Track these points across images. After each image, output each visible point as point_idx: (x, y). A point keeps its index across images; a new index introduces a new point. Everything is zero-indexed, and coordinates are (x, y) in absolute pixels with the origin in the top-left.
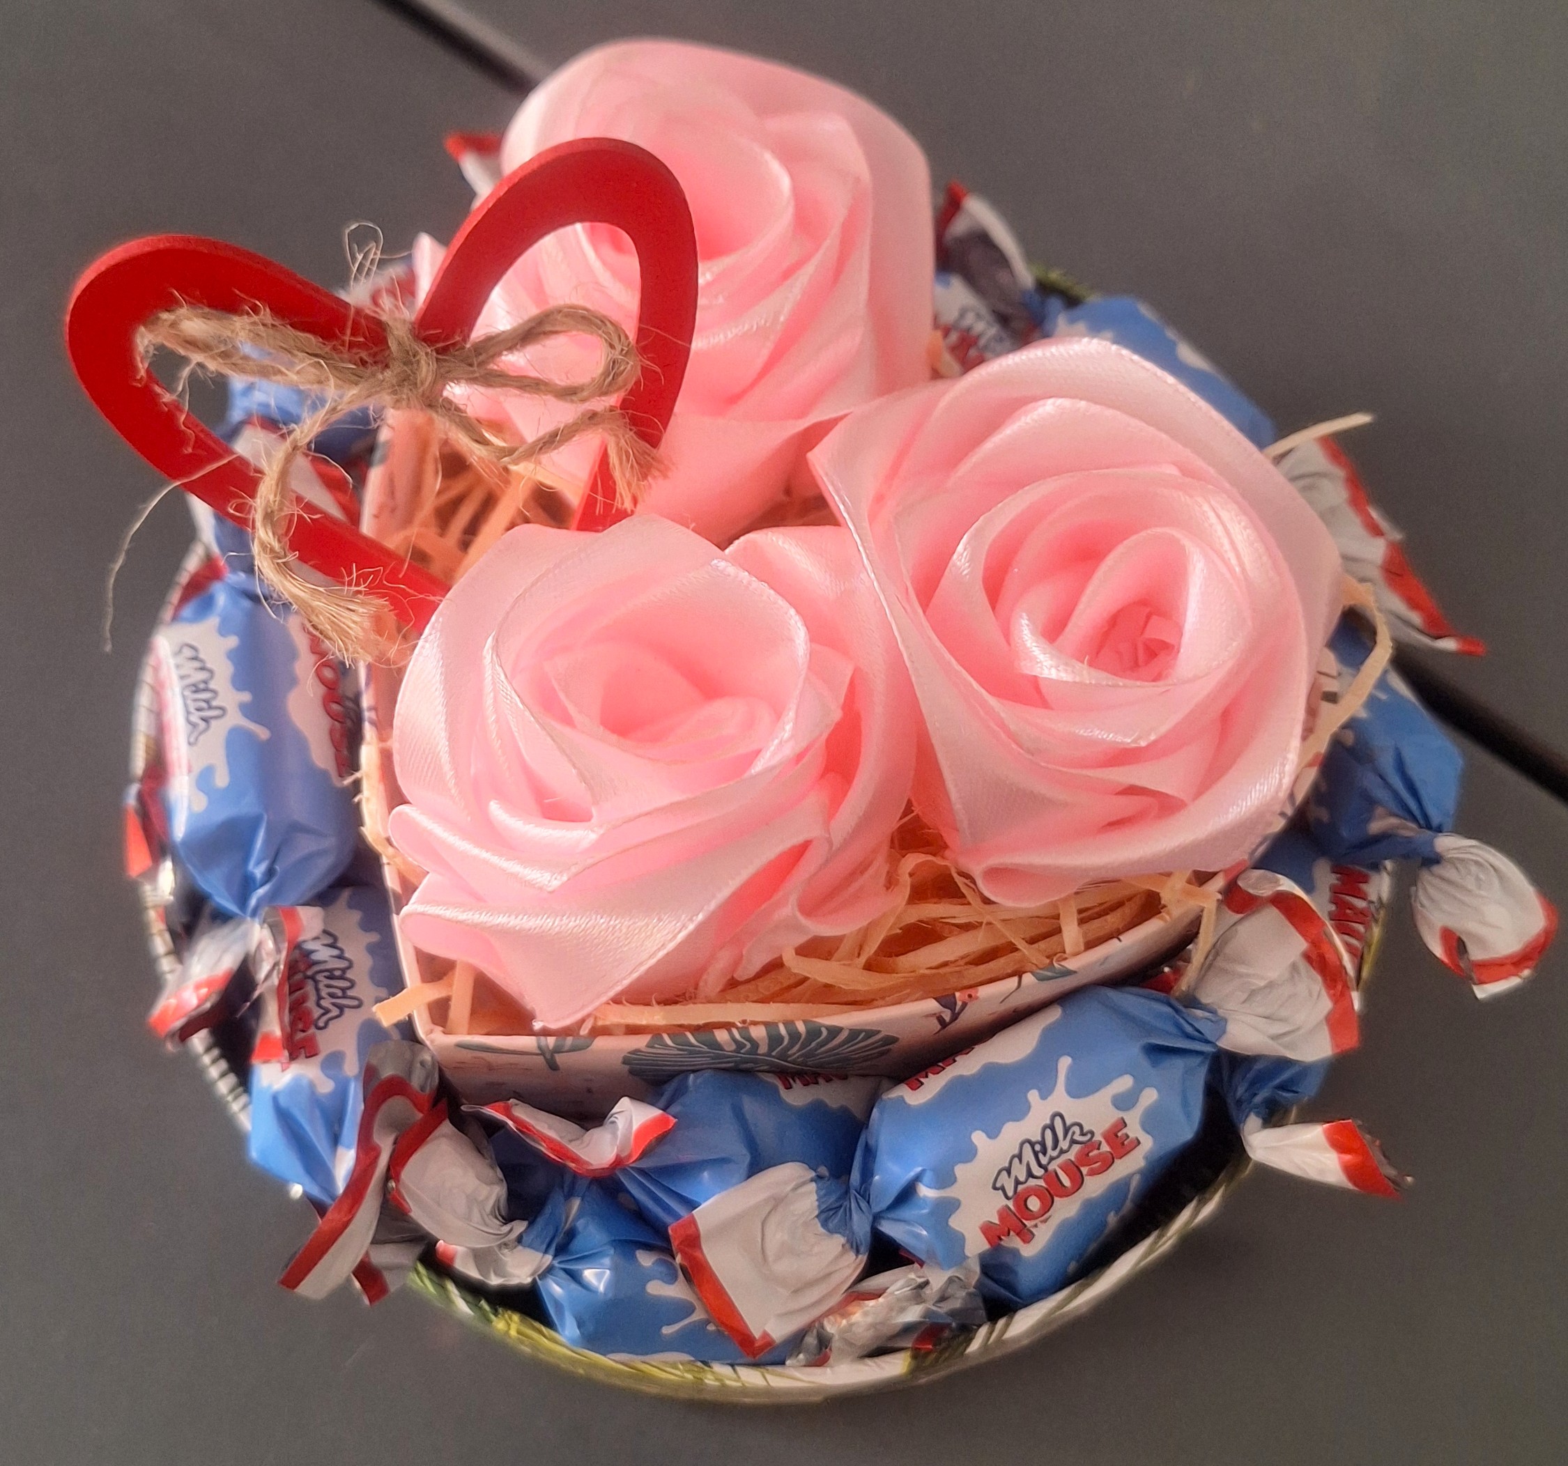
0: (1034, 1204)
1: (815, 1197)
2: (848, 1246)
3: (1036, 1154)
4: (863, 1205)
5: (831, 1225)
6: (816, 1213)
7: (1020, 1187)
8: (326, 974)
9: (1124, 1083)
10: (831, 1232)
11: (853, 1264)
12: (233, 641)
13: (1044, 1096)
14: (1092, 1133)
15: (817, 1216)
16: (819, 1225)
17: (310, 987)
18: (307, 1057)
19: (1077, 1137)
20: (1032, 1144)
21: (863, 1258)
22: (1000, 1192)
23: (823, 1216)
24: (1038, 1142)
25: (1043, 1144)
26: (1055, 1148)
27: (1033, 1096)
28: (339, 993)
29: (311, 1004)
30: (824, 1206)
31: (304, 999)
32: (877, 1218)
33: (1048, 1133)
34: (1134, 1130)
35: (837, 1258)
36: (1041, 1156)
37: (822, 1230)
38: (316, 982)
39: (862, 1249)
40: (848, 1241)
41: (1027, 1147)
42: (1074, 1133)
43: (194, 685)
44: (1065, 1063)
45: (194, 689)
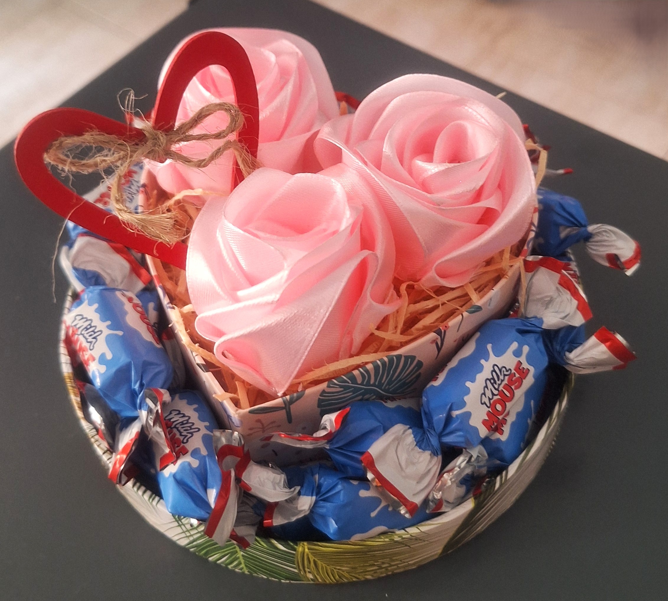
0: (499, 407)
1: (412, 436)
2: (432, 455)
3: (492, 384)
4: (433, 432)
5: (423, 447)
6: (415, 443)
7: (492, 401)
8: (180, 424)
9: (515, 345)
10: (424, 450)
11: (437, 462)
12: (96, 306)
13: (487, 360)
14: (510, 370)
15: (416, 445)
16: (418, 448)
17: (175, 430)
18: (183, 455)
19: (506, 373)
20: (490, 380)
21: (440, 457)
22: (485, 405)
23: (418, 444)
24: (491, 379)
25: (493, 379)
26: (498, 380)
27: (483, 362)
28: (189, 428)
29: (178, 436)
30: (417, 440)
31: (175, 435)
32: (440, 436)
33: (494, 373)
34: (525, 365)
35: (430, 461)
36: (495, 385)
37: (420, 450)
38: (177, 428)
39: (439, 453)
40: (432, 452)
41: (488, 382)
42: (504, 371)
43: (85, 328)
44: (489, 347)
45: (86, 329)
